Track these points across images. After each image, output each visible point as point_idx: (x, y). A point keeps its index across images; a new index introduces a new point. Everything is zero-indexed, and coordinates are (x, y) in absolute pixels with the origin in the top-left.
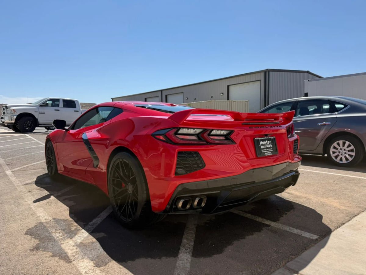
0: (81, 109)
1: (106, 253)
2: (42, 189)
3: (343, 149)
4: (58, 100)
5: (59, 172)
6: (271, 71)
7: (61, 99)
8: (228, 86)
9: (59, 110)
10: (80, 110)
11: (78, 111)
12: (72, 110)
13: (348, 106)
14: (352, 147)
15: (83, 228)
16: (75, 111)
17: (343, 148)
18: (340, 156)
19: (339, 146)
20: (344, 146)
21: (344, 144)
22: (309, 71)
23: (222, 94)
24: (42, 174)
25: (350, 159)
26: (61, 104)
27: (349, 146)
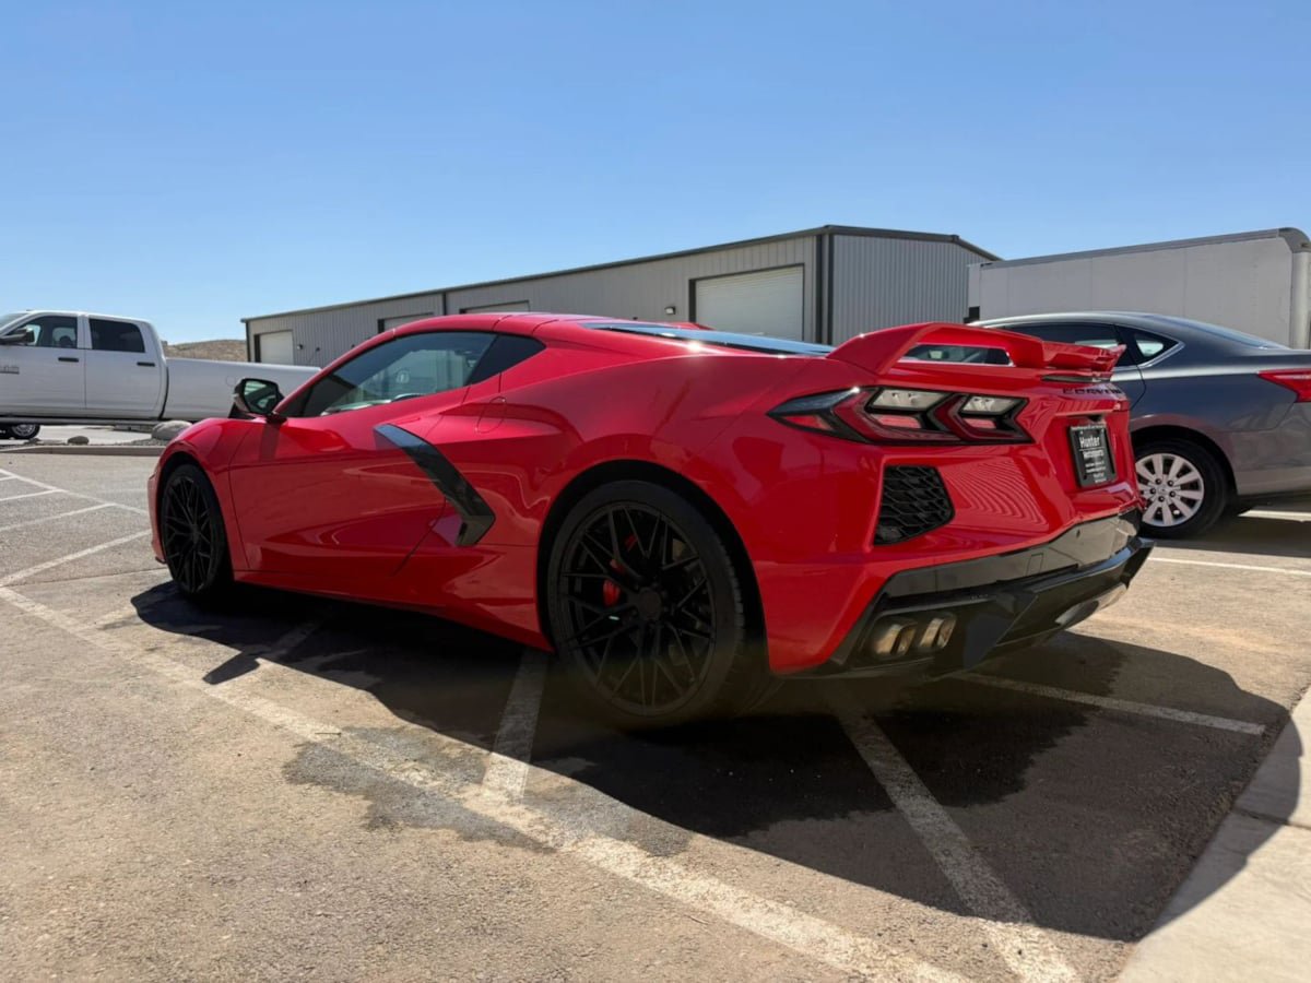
0: (164, 358)
1: (649, 816)
2: (195, 638)
3: (1164, 483)
4: (71, 322)
5: (238, 576)
6: (838, 234)
7: (83, 317)
8: (692, 284)
9: (75, 360)
10: (160, 359)
11: (152, 365)
12: (129, 358)
13: (1176, 343)
14: (1194, 475)
15: (491, 750)
16: (140, 364)
17: (1164, 478)
18: (1157, 504)
19: (1153, 472)
20: (1166, 471)
21: (1168, 464)
22: (958, 237)
23: (670, 311)
24: (139, 593)
25: (1188, 513)
26: (85, 336)
27: (1184, 471)
